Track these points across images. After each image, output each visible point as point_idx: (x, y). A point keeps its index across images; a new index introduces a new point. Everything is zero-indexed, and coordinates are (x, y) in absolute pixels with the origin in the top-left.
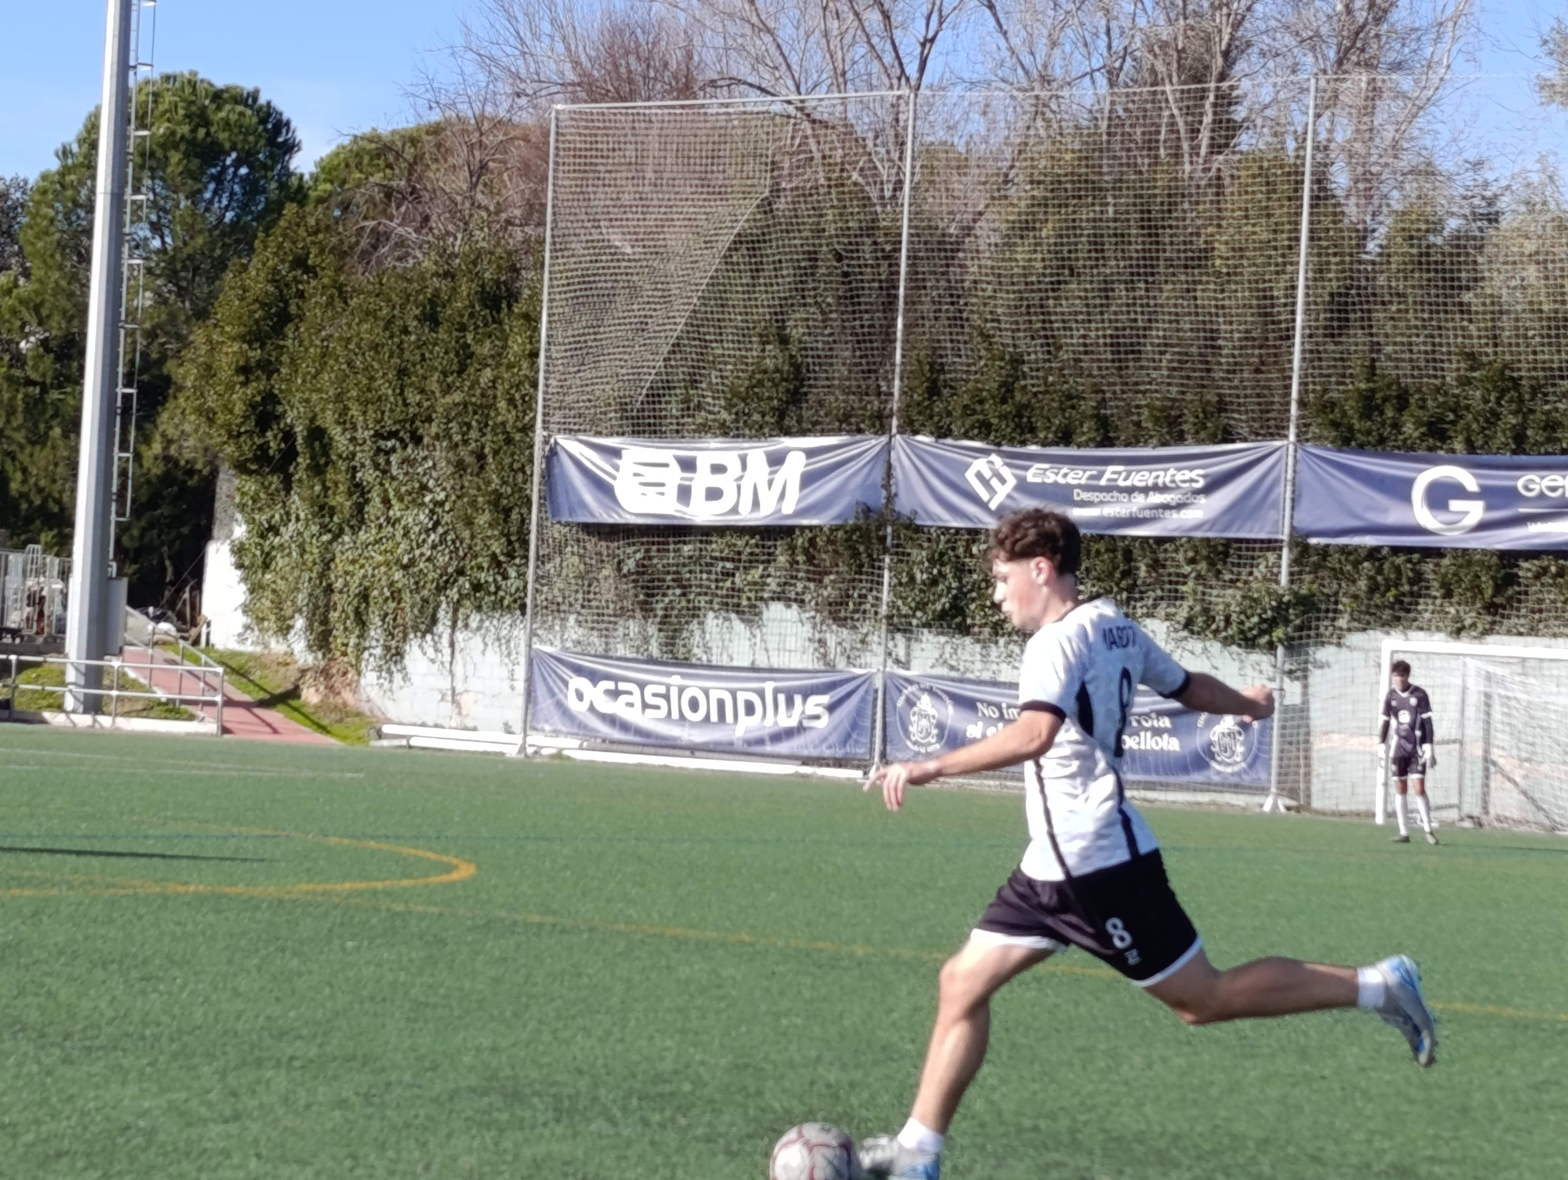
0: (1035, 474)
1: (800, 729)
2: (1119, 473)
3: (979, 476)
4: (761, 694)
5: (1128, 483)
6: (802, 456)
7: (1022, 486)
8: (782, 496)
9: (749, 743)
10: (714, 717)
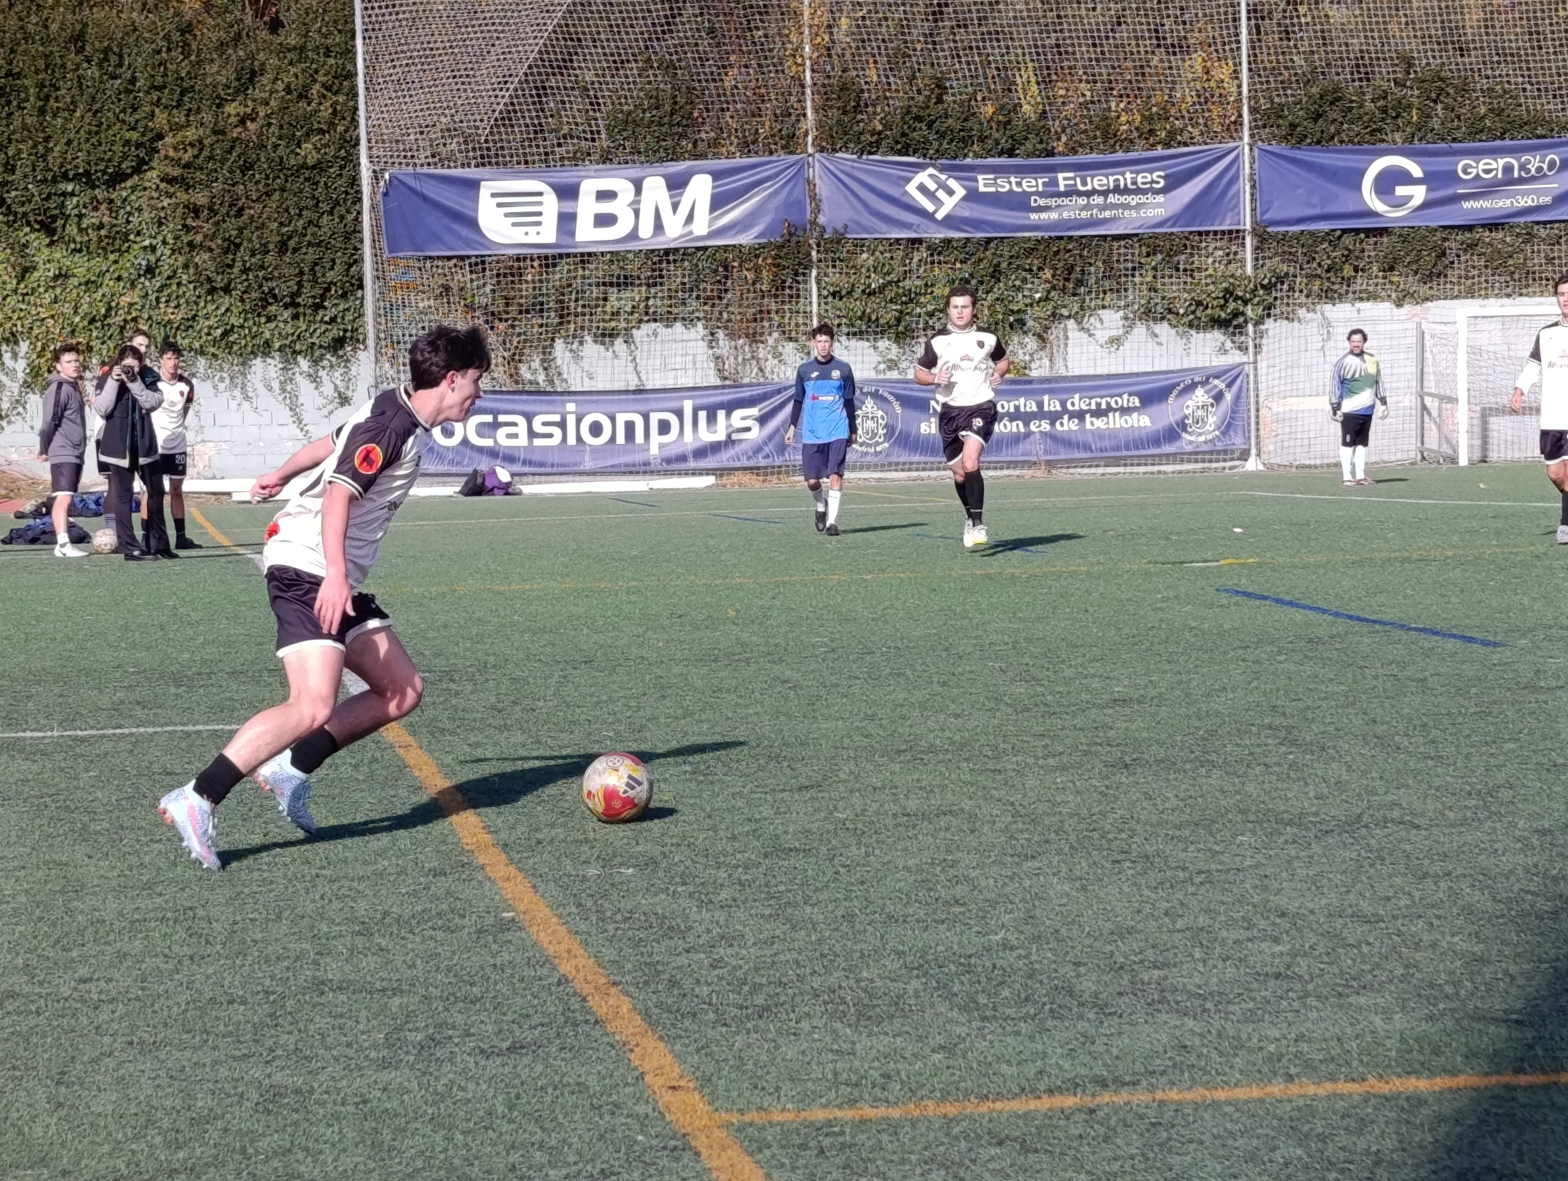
0: (983, 183)
1: (729, 442)
2: (1074, 179)
3: (922, 188)
4: (679, 413)
5: (1089, 187)
6: (708, 178)
7: (973, 196)
8: (690, 218)
9: (668, 461)
10: (621, 439)
